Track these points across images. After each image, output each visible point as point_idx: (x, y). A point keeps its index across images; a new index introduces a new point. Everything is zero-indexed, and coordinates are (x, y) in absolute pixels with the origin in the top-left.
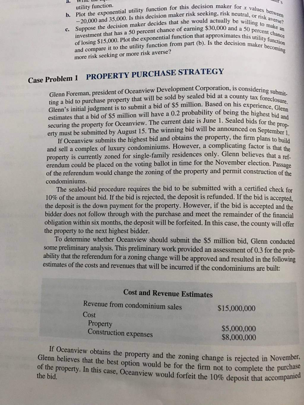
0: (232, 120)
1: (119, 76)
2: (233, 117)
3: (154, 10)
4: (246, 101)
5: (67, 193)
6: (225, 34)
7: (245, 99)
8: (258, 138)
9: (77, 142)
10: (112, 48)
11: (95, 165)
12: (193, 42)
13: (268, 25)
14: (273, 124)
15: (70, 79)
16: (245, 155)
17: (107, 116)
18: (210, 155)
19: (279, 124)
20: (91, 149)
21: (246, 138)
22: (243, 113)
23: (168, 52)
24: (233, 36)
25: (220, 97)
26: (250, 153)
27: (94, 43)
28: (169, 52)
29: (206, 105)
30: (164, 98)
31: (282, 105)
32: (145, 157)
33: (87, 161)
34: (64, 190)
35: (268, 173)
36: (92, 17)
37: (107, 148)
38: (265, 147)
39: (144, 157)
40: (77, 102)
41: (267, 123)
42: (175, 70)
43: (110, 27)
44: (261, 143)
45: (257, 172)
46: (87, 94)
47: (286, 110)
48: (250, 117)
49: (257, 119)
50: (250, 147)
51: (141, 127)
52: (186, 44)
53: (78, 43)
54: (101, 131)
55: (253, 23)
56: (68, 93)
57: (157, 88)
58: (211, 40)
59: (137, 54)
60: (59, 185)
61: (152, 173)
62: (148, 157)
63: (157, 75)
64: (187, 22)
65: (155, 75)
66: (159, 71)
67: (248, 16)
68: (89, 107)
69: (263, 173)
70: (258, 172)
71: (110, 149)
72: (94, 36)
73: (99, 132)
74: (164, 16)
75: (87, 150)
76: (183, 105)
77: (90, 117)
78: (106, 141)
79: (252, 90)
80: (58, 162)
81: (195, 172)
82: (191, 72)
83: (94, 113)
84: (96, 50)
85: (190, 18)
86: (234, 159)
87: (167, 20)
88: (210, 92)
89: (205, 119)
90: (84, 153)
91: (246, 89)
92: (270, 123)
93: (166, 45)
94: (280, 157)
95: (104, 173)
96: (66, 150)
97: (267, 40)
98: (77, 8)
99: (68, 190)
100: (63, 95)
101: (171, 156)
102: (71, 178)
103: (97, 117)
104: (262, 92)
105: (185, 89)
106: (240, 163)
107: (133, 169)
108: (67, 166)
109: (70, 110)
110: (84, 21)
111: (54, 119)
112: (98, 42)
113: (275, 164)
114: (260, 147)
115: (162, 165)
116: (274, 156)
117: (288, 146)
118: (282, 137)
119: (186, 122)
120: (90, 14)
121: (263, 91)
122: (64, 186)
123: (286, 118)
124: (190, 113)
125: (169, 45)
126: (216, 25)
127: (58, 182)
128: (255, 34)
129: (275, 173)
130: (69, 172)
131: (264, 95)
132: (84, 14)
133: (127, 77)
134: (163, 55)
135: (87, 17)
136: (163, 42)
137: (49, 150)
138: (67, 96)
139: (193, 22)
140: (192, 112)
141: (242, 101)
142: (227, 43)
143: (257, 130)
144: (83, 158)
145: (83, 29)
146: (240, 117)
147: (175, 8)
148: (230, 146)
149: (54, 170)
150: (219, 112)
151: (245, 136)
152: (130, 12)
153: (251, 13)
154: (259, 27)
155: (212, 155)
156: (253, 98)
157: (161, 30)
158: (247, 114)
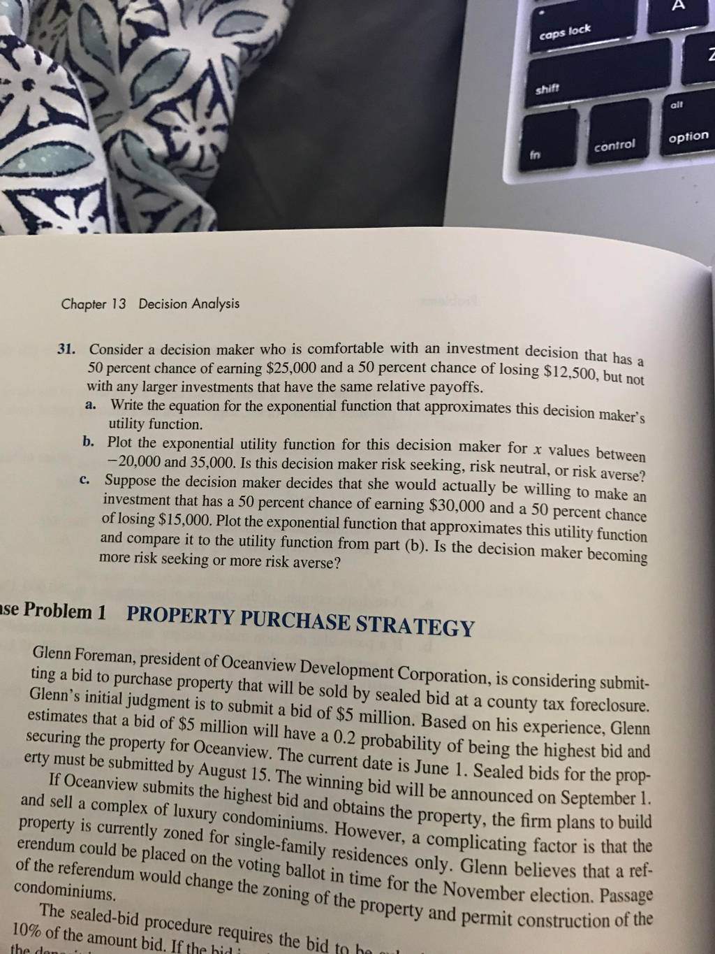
0: (492, 769)
1: (209, 617)
2: (494, 762)
3: (303, 446)
4: (532, 714)
5: (66, 922)
6: (482, 524)
7: (528, 710)
8: (562, 822)
9: (97, 785)
10: (196, 540)
11: (140, 853)
12: (397, 542)
13: (600, 494)
14: (604, 777)
15: (85, 613)
16: (524, 871)
17: (176, 724)
18: (429, 866)
19: (623, 776)
20: (133, 809)
21: (526, 821)
22: (523, 750)
23: (332, 563)
24: (503, 530)
25: (462, 701)
26: (538, 866)
27: (150, 522)
28: (335, 563)
29: (424, 723)
30: (317, 692)
31: (633, 719)
32: (265, 848)
33: (118, 839)
34: (59, 913)
35: (587, 924)
36: (147, 452)
37: (170, 810)
38: (579, 849)
39: (262, 845)
40: (101, 678)
41: (587, 776)
42: (349, 616)
43: (192, 482)
44: (568, 835)
45: (555, 922)
46: (128, 660)
47: (645, 730)
48: (541, 762)
49: (560, 767)
50: (538, 849)
51: (259, 763)
52: (380, 546)
53: (110, 519)
54: (159, 762)
55: (558, 491)
56: (80, 651)
57: (303, 661)
58: (444, 539)
59: (257, 562)
60: (46, 898)
61: (281, 893)
62: (271, 846)
63: (303, 624)
64: (383, 486)
65: (299, 626)
66: (308, 615)
67: (544, 474)
68: (132, 696)
69: (572, 924)
70: (558, 924)
71: (180, 813)
72: (152, 502)
73: (153, 765)
74: (328, 465)
75: (120, 808)
76: (365, 717)
77: (131, 722)
78: (170, 789)
79: (549, 683)
80: (48, 834)
81: (389, 910)
82: (389, 626)
83: (142, 711)
84: (154, 541)
85: (393, 476)
86: (493, 882)
87: (334, 475)
88: (436, 687)
89: (419, 761)
90: (113, 818)
91: (532, 681)
92: (598, 775)
93: (328, 544)
94: (620, 874)
95: (161, 878)
96: (68, 805)
97: (595, 535)
98: (113, 425)
99: (68, 914)
100: (67, 655)
101: (328, 853)
102: (75, 881)
103: (149, 724)
104: (576, 686)
105: (372, 673)
106: (510, 896)
107: (234, 875)
108: (70, 848)
109: (83, 698)
110: (127, 461)
111: (43, 719)
112: (161, 520)
113: (607, 895)
114: (566, 848)
115: (307, 875)
116: (604, 873)
117: (644, 835)
118: (629, 812)
119: (372, 764)
120: (144, 443)
121: (579, 685)
122: (58, 901)
123: (644, 753)
124: (380, 742)
125: (336, 544)
126: (457, 496)
127: (45, 889)
128: (563, 522)
129: (604, 922)
130: (73, 866)
131: (583, 695)
132: (128, 443)
133: (228, 623)
134: (320, 572)
135: (135, 452)
136: (322, 534)
137: (26, 801)
138: (77, 658)
139: (400, 485)
140: (387, 739)
141: (519, 716)
142: (485, 549)
143: (559, 798)
144: (110, 829)
145: (125, 480)
146: (513, 762)
147: (356, 445)
148: (484, 844)
149: (36, 855)
150: (458, 747)
151: (526, 816)
152: (244, 446)
153: (554, 462)
154: (575, 503)
155: (434, 866)
156: (552, 706)
157: (319, 503)
158: (531, 752)
